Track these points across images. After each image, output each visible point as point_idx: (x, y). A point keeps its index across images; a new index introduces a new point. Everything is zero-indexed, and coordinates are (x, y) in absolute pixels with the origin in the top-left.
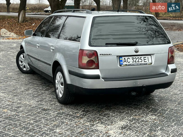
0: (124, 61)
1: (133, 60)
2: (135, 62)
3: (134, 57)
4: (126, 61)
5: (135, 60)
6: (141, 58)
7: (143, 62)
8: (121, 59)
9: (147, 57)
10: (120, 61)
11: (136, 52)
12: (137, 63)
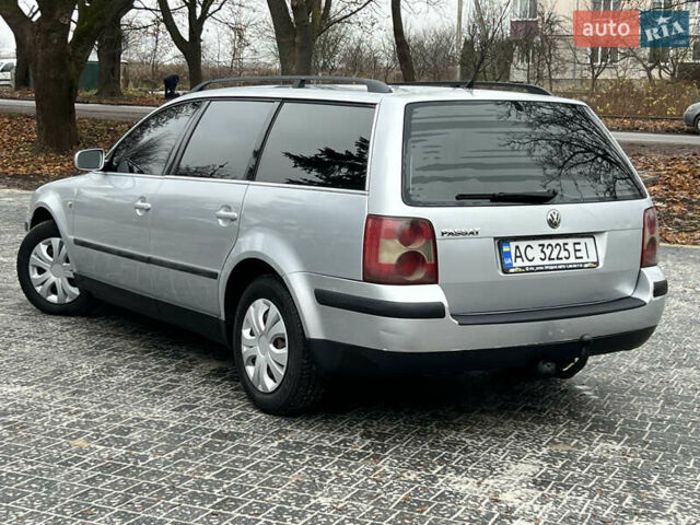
0: (516, 257)
1: (542, 251)
2: (550, 259)
3: (546, 242)
4: (521, 257)
5: (548, 252)
6: (566, 247)
7: (572, 260)
8: (505, 249)
9: (582, 241)
10: (503, 256)
11: (553, 224)
12: (556, 262)
